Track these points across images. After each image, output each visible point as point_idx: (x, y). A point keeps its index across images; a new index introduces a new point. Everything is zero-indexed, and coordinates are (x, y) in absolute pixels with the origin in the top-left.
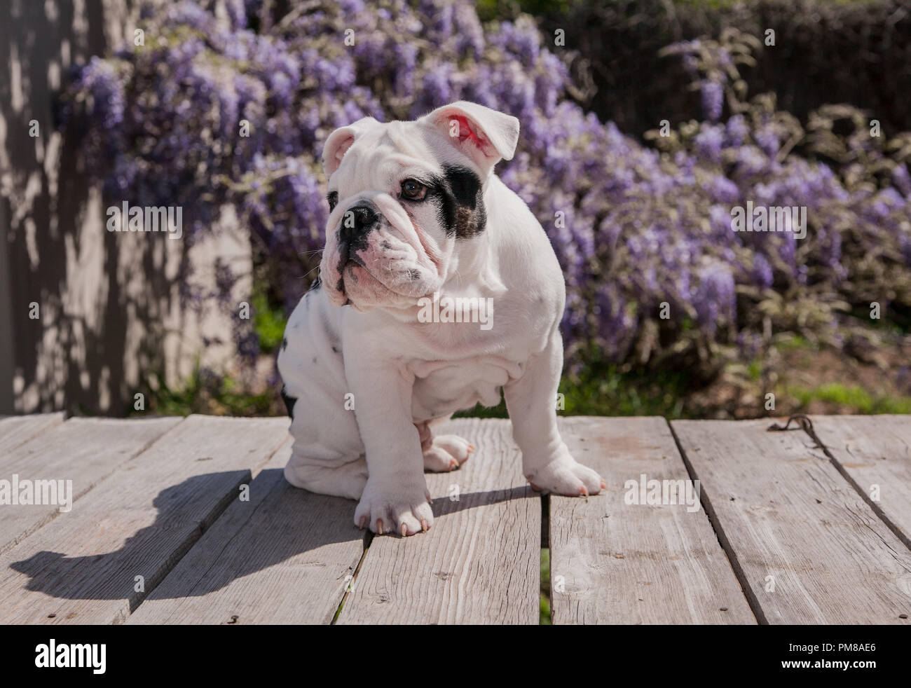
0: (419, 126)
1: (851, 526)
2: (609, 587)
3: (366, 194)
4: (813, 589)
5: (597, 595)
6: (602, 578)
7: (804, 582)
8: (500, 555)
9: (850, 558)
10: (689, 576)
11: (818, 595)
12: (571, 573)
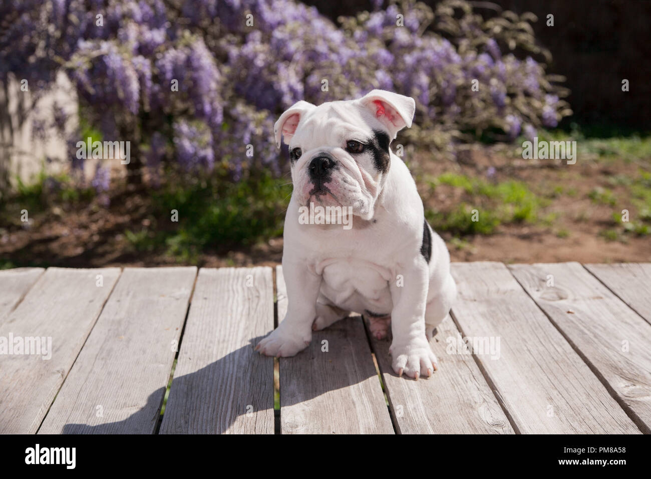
0: (354, 105)
1: (455, 362)
2: (315, 422)
3: (325, 148)
4: (432, 418)
5: (308, 430)
6: (311, 414)
7: (427, 413)
8: (250, 395)
9: (454, 390)
10: (362, 410)
11: (435, 424)
12: (292, 412)
